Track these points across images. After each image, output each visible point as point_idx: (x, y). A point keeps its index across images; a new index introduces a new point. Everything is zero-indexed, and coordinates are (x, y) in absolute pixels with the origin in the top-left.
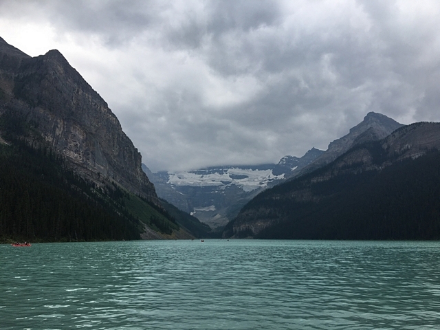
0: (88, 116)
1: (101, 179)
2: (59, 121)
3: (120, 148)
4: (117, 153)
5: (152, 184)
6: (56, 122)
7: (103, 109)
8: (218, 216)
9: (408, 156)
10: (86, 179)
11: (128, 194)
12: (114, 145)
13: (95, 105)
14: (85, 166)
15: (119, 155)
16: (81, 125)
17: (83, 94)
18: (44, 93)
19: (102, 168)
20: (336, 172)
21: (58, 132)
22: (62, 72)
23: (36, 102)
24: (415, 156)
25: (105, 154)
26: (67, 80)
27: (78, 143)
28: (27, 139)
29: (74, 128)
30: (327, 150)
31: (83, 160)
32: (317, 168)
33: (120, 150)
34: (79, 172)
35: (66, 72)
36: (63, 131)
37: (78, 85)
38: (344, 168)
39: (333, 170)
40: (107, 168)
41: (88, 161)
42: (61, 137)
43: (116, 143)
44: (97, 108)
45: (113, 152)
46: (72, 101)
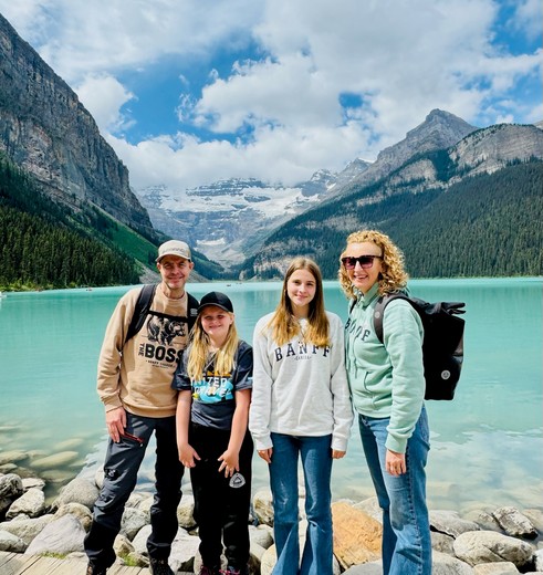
0: (52, 113)
1: (78, 203)
2: (12, 120)
3: (98, 160)
4: (95, 167)
5: (145, 210)
6: (9, 122)
7: (72, 104)
9: (483, 170)
10: (59, 204)
11: (116, 224)
12: (90, 155)
13: (60, 97)
14: (55, 185)
15: (98, 169)
16: (44, 127)
17: (42, 81)
19: (77, 188)
20: (389, 192)
21: (13, 137)
22: (9, 47)
24: (492, 170)
25: (81, 169)
26: (17, 59)
27: (41, 152)
29: (35, 131)
30: (377, 162)
31: (51, 177)
32: (364, 185)
33: (99, 163)
34: (48, 194)
35: (15, 47)
36: (20, 136)
37: (34, 66)
38: (400, 185)
39: (386, 188)
40: (85, 188)
41: (58, 177)
42: (18, 145)
43: (92, 153)
44: (63, 101)
45: (90, 165)
46: (28, 91)
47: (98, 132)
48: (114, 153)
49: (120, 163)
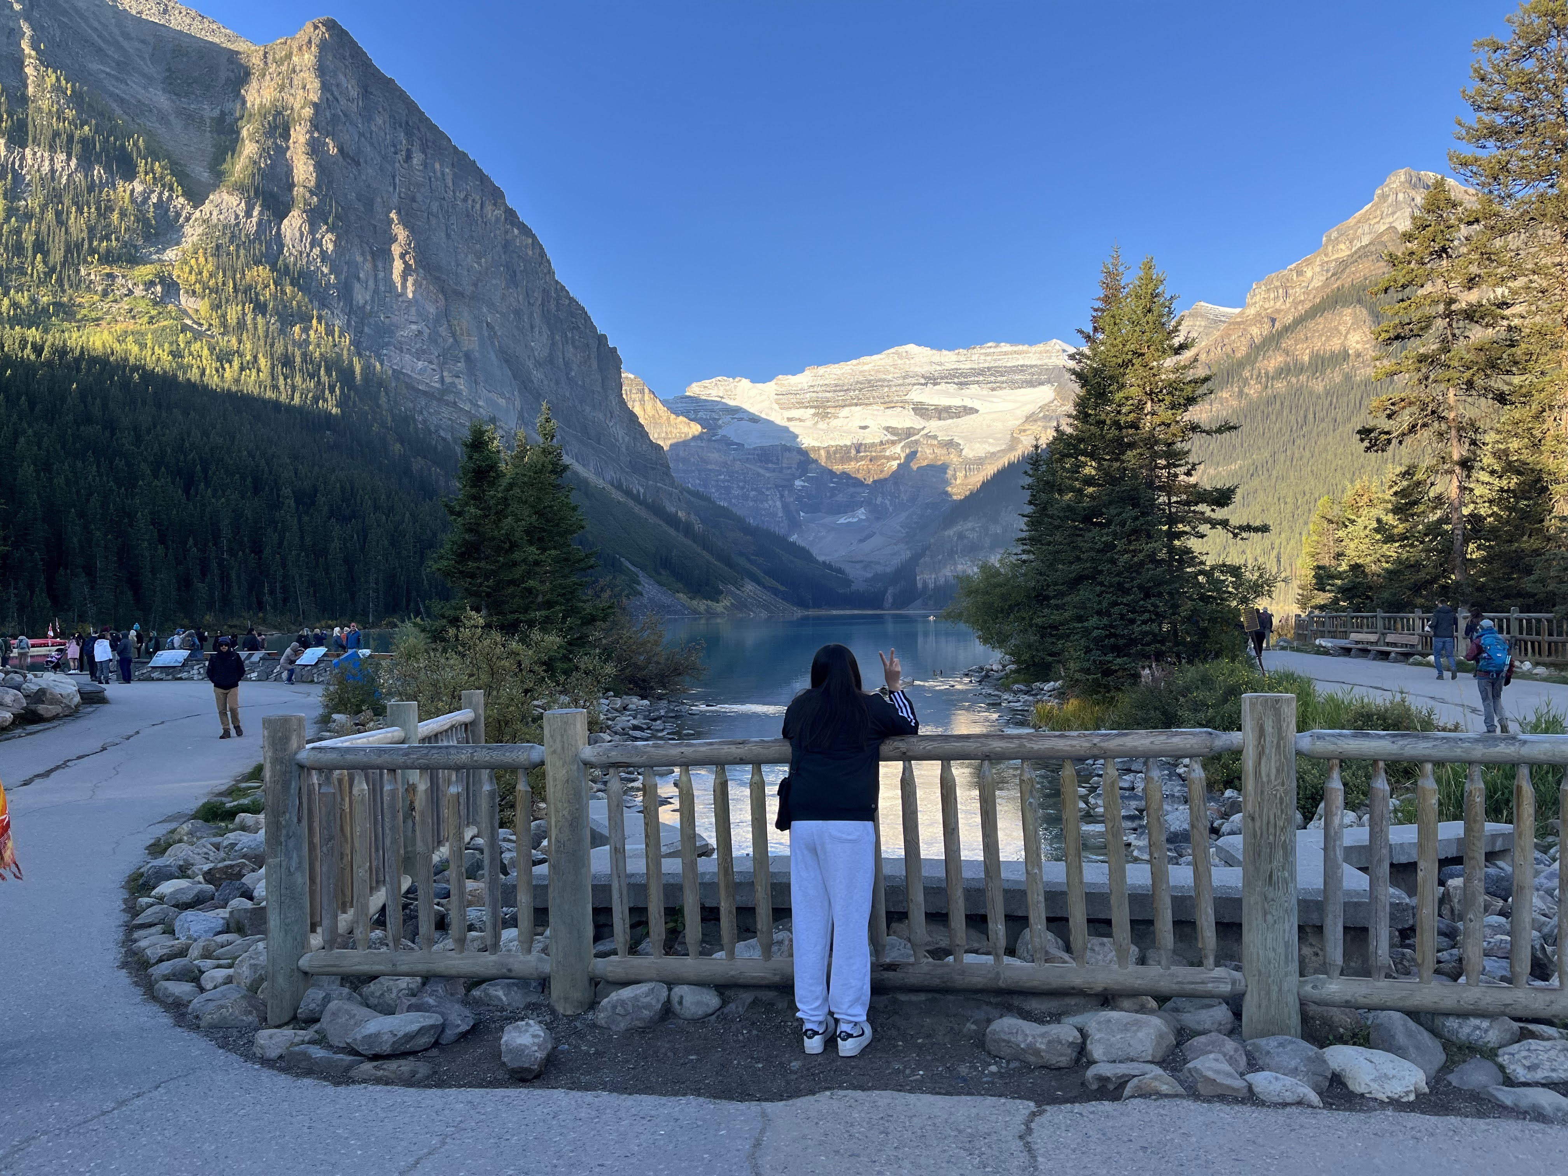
0: (448, 236)
2: (358, 257)
3: (551, 337)
4: (545, 353)
6: (352, 263)
7: (492, 213)
8: (876, 541)
11: (588, 482)
12: (532, 327)
13: (465, 200)
14: (450, 398)
15: (550, 360)
16: (426, 269)
17: (425, 165)
19: (502, 404)
21: (360, 294)
22: (354, 93)
25: (508, 359)
26: (369, 119)
27: (421, 326)
31: (442, 380)
33: (553, 343)
34: (434, 420)
35: (365, 92)
36: (376, 291)
37: (409, 134)
38: (1283, 372)
39: (1246, 382)
40: (518, 404)
41: (457, 381)
42: (371, 312)
43: (537, 321)
44: (473, 207)
45: (532, 350)
46: (395, 188)
47: (551, 273)
48: (587, 318)
49: (602, 339)
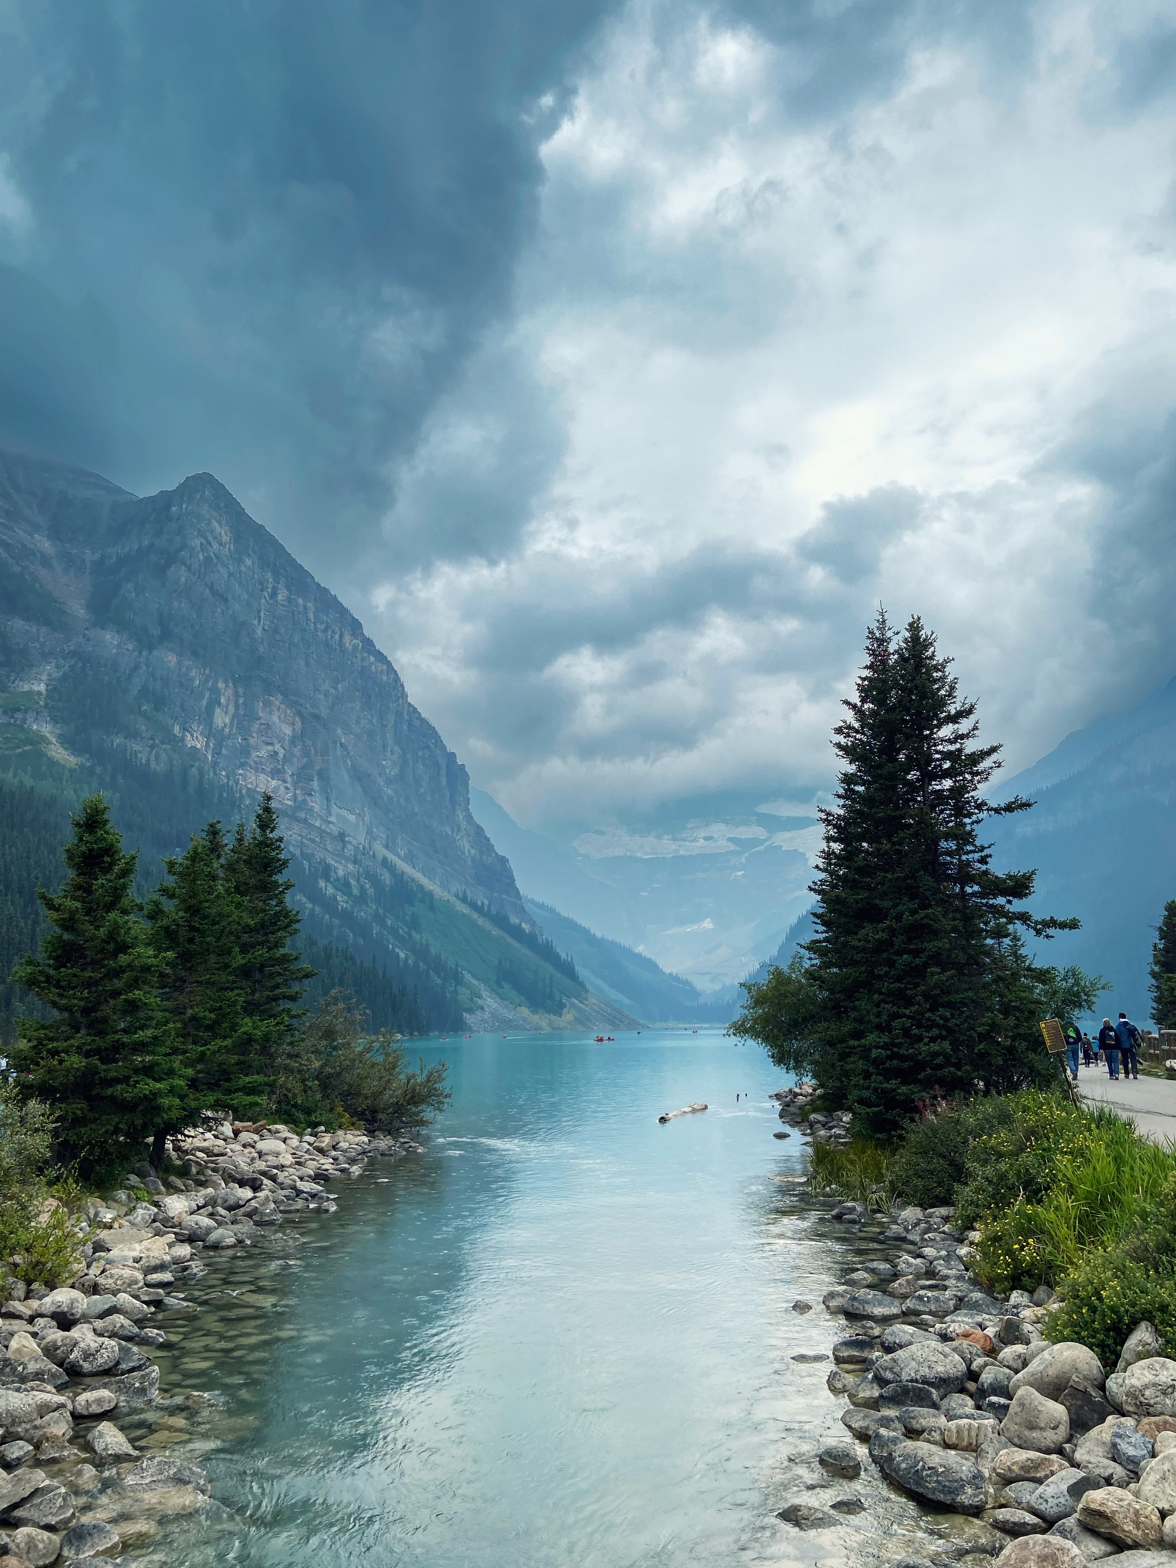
0: (307, 664)
1: (350, 851)
2: (221, 685)
3: (402, 755)
4: (395, 771)
5: (504, 861)
6: (215, 691)
7: (350, 642)
8: (723, 952)
10: (306, 856)
11: (430, 894)
12: (384, 746)
13: (325, 631)
14: (302, 815)
15: (401, 777)
16: (285, 694)
17: (289, 600)
18: (176, 605)
19: (351, 819)
21: (221, 719)
22: (226, 539)
23: (156, 631)
25: (359, 777)
26: (240, 561)
27: (277, 747)
28: (134, 746)
29: (267, 704)
31: (295, 798)
33: (404, 762)
35: (238, 537)
36: (235, 715)
37: (276, 573)
40: (367, 818)
41: (308, 799)
42: (230, 734)
43: (390, 741)
44: (332, 637)
45: (384, 767)
46: (259, 622)
47: (404, 696)
48: (437, 738)
49: (451, 757)
